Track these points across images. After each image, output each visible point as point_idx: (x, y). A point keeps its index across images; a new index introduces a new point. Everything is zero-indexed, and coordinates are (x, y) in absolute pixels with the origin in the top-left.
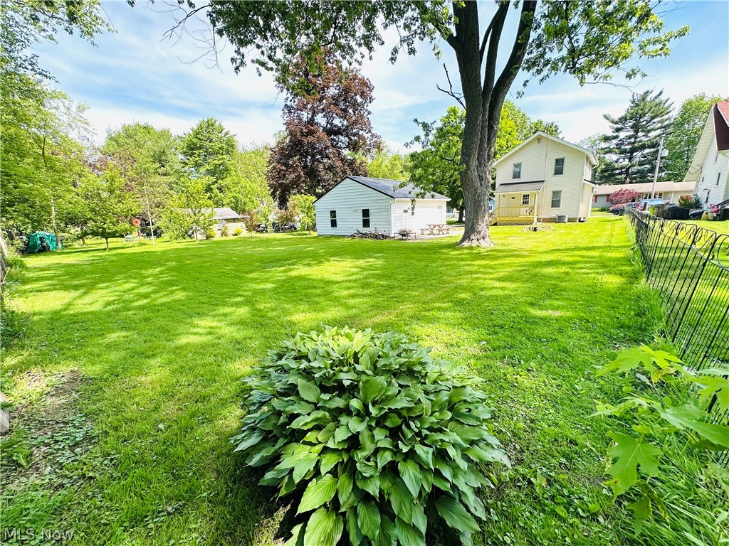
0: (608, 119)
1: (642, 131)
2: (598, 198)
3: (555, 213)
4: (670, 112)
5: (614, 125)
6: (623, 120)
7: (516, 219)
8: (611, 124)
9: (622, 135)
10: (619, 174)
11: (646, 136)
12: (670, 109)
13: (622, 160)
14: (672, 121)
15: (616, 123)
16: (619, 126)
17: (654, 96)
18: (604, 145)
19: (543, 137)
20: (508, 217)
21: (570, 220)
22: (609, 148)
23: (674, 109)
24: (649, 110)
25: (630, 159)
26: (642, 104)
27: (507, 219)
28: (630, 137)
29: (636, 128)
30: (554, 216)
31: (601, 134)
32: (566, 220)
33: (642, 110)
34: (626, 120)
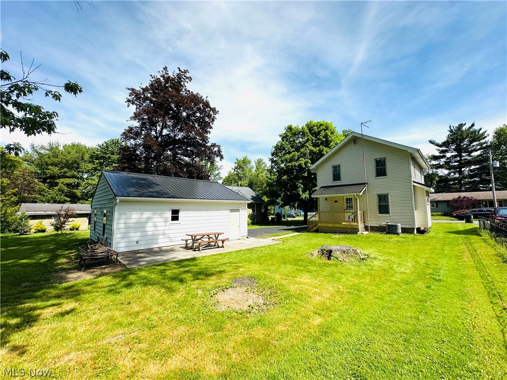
0: (433, 144)
1: (465, 152)
2: (439, 205)
3: (384, 220)
4: (486, 137)
5: (439, 148)
6: (445, 144)
7: (338, 225)
8: (438, 148)
9: (448, 155)
10: (453, 184)
11: (469, 155)
12: (486, 135)
13: (452, 174)
14: (489, 144)
15: (440, 146)
16: (444, 149)
17: (468, 127)
18: (434, 162)
19: (358, 138)
20: (331, 223)
21: (405, 230)
22: (439, 164)
23: (488, 135)
24: (467, 136)
25: (460, 172)
26: (460, 132)
27: (328, 225)
28: (455, 156)
29: (459, 150)
30: (384, 223)
31: (430, 155)
32: (400, 231)
33: (460, 136)
34: (449, 144)
